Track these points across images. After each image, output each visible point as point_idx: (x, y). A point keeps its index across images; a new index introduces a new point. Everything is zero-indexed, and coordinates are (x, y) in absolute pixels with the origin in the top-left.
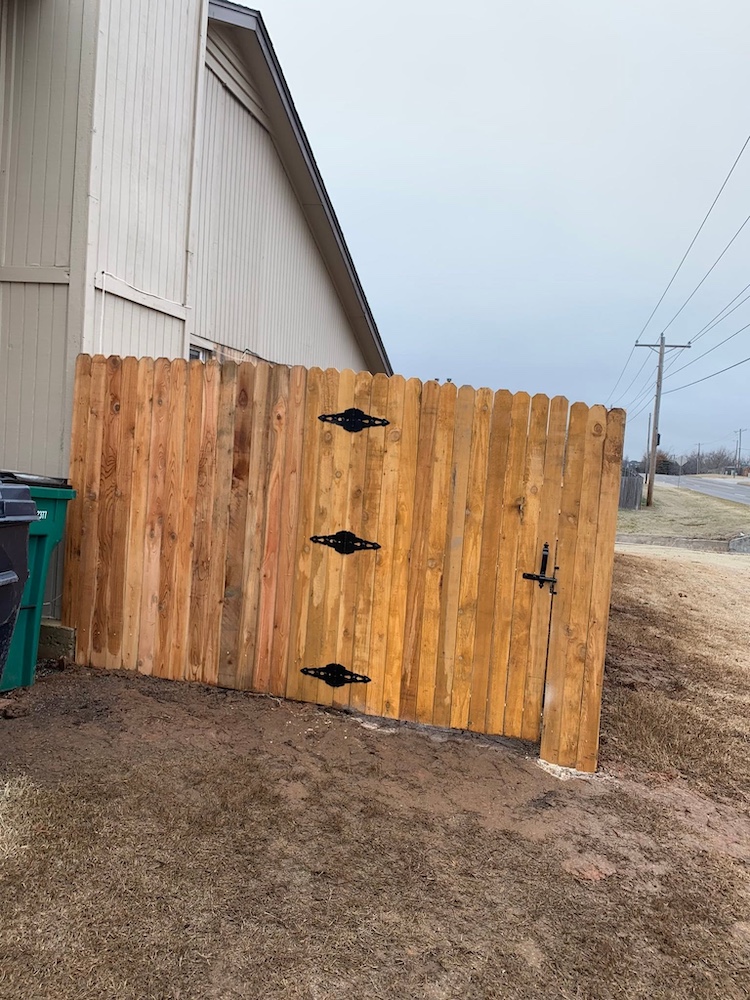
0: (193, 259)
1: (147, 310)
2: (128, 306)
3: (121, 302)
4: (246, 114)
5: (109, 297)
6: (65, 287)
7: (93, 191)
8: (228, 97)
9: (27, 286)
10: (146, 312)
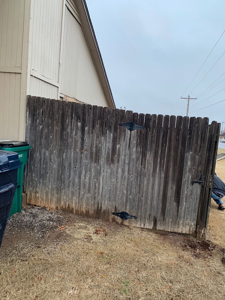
0: (61, 66)
1: (47, 83)
2: (41, 81)
3: (39, 80)
4: (74, 18)
5: (35, 78)
6: (20, 74)
7: (30, 40)
8: (69, 12)
9: (5, 73)
10: (46, 84)
